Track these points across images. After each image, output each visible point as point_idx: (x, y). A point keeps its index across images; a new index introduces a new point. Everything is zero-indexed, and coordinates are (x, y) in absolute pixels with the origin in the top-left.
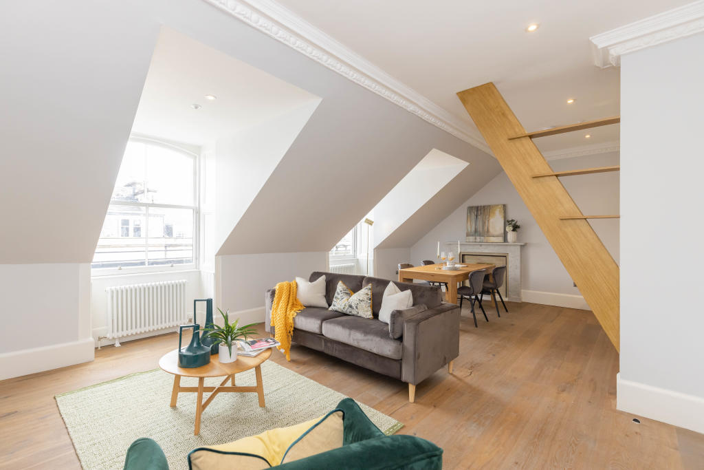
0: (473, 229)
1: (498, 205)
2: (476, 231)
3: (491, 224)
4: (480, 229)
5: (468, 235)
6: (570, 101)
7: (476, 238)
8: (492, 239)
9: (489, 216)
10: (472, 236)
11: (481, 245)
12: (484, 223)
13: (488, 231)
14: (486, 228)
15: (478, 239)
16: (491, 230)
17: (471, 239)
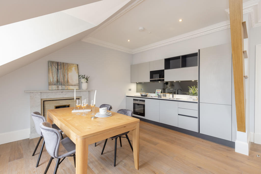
0: (55, 80)
1: (73, 64)
2: (58, 81)
3: (69, 77)
4: (61, 79)
5: (50, 84)
6: (180, 20)
7: (58, 87)
8: (71, 87)
9: (68, 70)
10: (55, 85)
11: (62, 92)
12: (64, 76)
13: (68, 82)
14: (66, 80)
15: (60, 87)
16: (70, 81)
17: (54, 87)
